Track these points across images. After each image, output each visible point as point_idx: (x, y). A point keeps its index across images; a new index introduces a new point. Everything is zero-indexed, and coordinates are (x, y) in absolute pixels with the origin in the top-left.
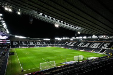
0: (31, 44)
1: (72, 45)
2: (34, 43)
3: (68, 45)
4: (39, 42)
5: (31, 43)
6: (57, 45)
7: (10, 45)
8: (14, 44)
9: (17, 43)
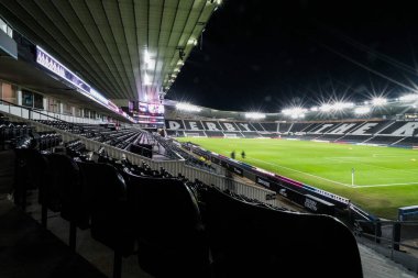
0: (211, 129)
1: (360, 132)
2: (218, 127)
3: (340, 133)
4: (231, 126)
5: (212, 127)
6: (287, 133)
7: (165, 128)
8: (172, 128)
9: (178, 126)
